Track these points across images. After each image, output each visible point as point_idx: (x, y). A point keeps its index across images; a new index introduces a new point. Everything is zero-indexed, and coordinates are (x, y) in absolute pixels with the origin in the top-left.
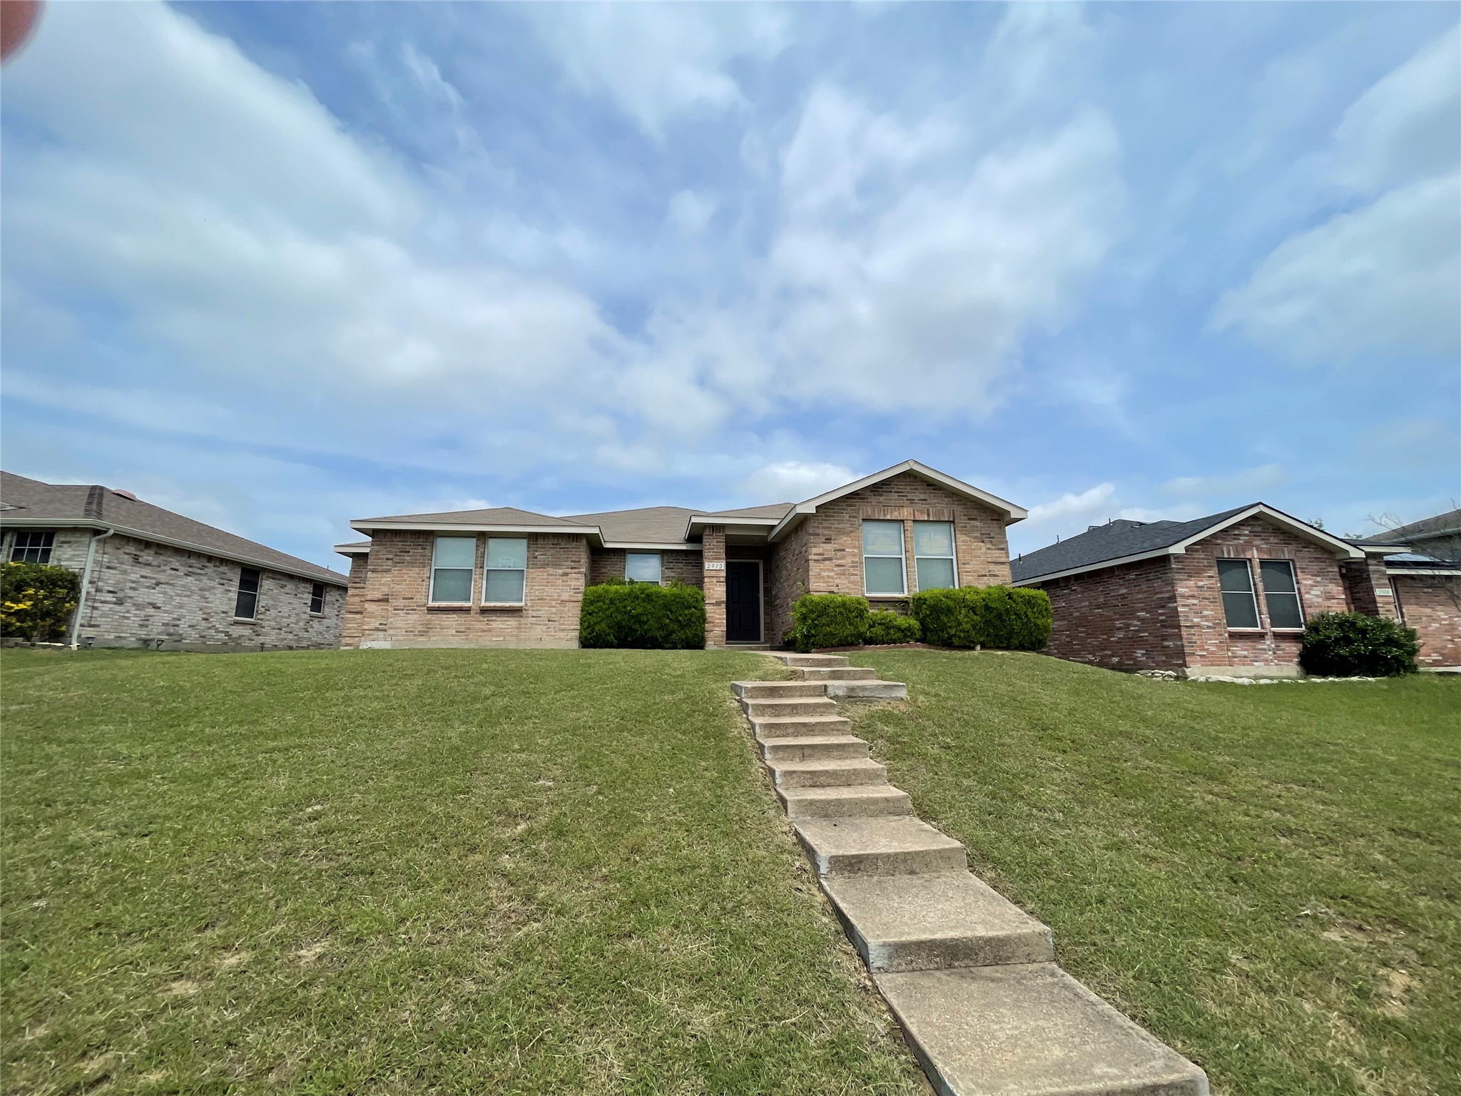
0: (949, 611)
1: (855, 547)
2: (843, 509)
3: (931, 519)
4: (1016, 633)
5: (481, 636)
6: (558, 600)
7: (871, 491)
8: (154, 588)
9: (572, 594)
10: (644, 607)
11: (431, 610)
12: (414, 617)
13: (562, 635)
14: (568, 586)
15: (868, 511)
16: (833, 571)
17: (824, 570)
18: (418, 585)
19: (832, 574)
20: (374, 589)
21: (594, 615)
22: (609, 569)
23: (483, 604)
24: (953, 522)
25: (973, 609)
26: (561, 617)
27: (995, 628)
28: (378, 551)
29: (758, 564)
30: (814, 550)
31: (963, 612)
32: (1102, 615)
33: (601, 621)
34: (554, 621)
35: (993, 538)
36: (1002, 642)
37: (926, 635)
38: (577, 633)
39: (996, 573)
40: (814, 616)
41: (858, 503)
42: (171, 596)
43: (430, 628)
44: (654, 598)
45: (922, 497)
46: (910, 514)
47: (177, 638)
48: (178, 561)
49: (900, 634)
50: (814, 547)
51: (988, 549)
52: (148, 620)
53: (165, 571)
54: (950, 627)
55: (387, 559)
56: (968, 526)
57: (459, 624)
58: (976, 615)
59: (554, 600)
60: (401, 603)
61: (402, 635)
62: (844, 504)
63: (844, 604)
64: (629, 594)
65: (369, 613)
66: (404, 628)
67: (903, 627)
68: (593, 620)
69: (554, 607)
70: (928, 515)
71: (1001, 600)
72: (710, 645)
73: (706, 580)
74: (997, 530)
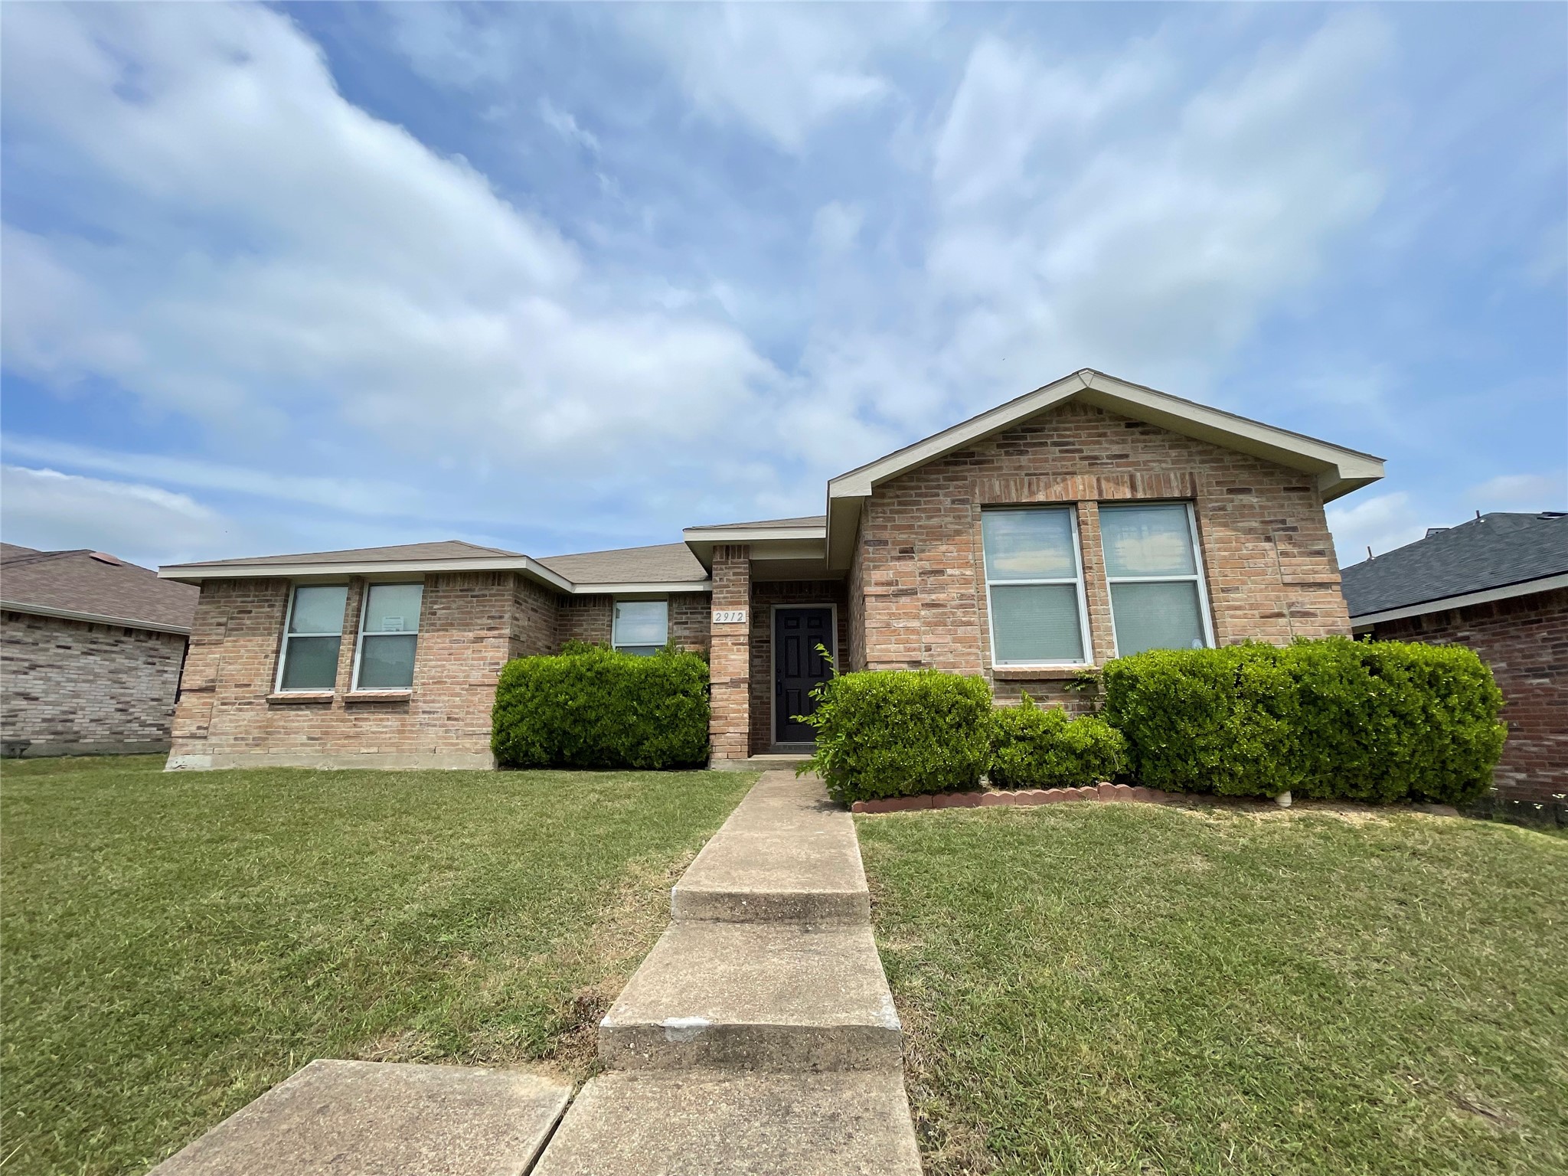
0: (1200, 708)
1: (967, 565)
2: (939, 487)
3: (1140, 495)
4: (1398, 765)
5: (344, 746)
6: (465, 683)
7: (999, 446)
9: (486, 672)
10: (590, 695)
11: (276, 704)
12: (249, 715)
13: (467, 743)
14: (482, 659)
15: (996, 488)
16: (917, 617)
17: (898, 617)
18: (260, 663)
19: (915, 624)
20: (195, 673)
21: (510, 709)
22: (587, 626)
23: (355, 692)
24: (1193, 500)
25: (1267, 703)
26: (468, 713)
27: (1335, 749)
28: (207, 613)
29: (829, 611)
30: (877, 575)
31: (1239, 708)
33: (522, 719)
34: (456, 719)
35: (1294, 529)
36: (1355, 786)
37: (1139, 766)
38: (487, 741)
39: (1308, 608)
41: (971, 473)
42: (58, 683)
43: (267, 733)
44: (610, 676)
45: (1116, 449)
46: (1091, 487)
48: (70, 636)
49: (1072, 764)
50: (875, 568)
51: (1284, 554)
52: (16, 716)
53: (47, 650)
54: (1205, 749)
55: (219, 624)
56: (1229, 507)
57: (312, 727)
58: (1278, 717)
59: (458, 683)
60: (231, 693)
61: (229, 746)
62: (941, 476)
63: (924, 695)
64: (568, 673)
65: (184, 710)
66: (233, 734)
67: (1079, 747)
68: (509, 718)
69: (458, 695)
70: (1133, 488)
71: (1346, 677)
72: (720, 762)
73: (714, 641)
74: (1303, 511)
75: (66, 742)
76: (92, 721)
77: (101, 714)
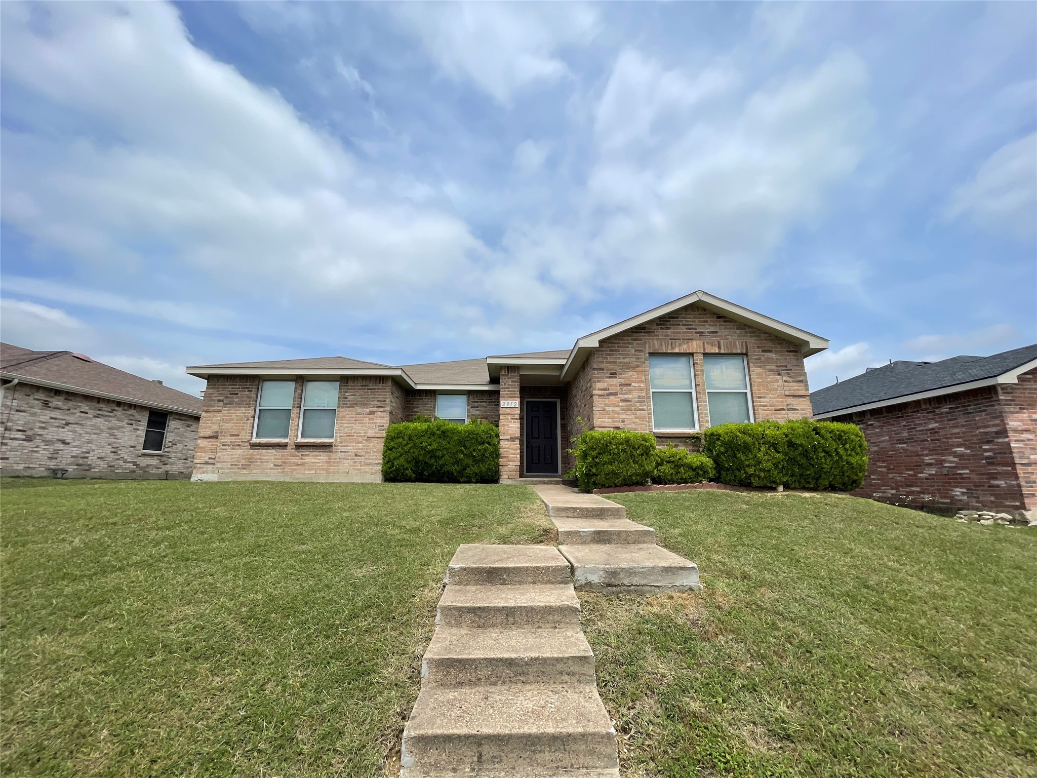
0: (746, 448)
1: (641, 382)
2: (629, 343)
3: (722, 351)
4: (825, 473)
5: (295, 470)
6: (364, 436)
7: (658, 325)
8: (63, 428)
9: (377, 430)
10: (439, 443)
11: (254, 446)
12: (239, 452)
13: (367, 468)
14: (373, 423)
15: (655, 344)
16: (618, 406)
17: (609, 406)
18: (244, 423)
19: (617, 409)
20: (206, 428)
21: (394, 450)
22: (421, 408)
23: (300, 440)
24: (746, 354)
25: (774, 446)
26: (367, 452)
27: (801, 466)
28: (212, 394)
29: (555, 403)
30: (599, 385)
31: (763, 449)
32: (905, 450)
33: (400, 456)
34: (361, 456)
35: (790, 370)
36: (809, 483)
37: (720, 474)
38: (380, 468)
39: (795, 406)
40: (594, 453)
41: (644, 337)
42: (81, 434)
43: (250, 462)
44: (449, 434)
45: (712, 329)
46: (700, 346)
47: (87, 468)
48: (87, 406)
49: (691, 473)
50: (598, 381)
51: (786, 381)
52: (57, 453)
53: (75, 414)
54: (748, 466)
55: (219, 401)
56: (763, 358)
57: (276, 459)
58: (779, 452)
59: (361, 436)
60: (228, 439)
61: (227, 469)
62: (630, 338)
63: (627, 441)
64: (426, 431)
65: (200, 448)
66: (230, 462)
67: (694, 465)
68: (393, 455)
69: (361, 443)
70: (719, 347)
71: (806, 435)
72: (505, 480)
73: (501, 417)
74: (794, 362)
75: (84, 470)
76: (98, 458)
77: (103, 454)
